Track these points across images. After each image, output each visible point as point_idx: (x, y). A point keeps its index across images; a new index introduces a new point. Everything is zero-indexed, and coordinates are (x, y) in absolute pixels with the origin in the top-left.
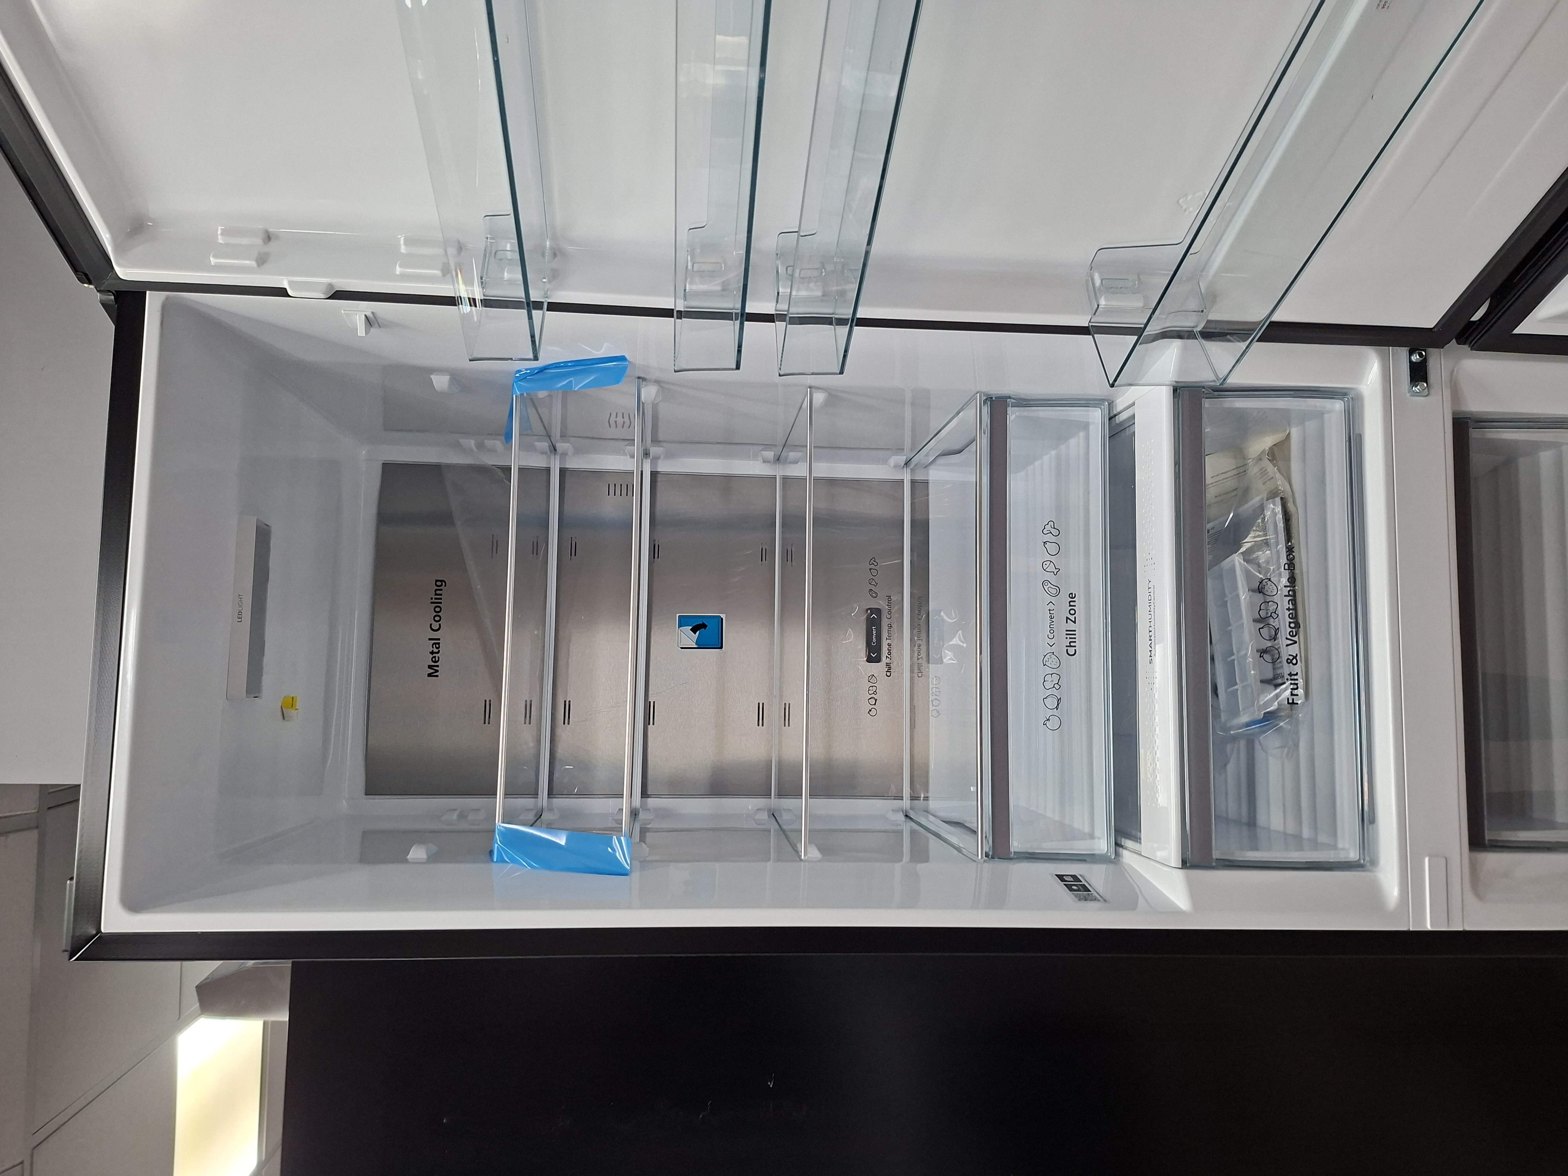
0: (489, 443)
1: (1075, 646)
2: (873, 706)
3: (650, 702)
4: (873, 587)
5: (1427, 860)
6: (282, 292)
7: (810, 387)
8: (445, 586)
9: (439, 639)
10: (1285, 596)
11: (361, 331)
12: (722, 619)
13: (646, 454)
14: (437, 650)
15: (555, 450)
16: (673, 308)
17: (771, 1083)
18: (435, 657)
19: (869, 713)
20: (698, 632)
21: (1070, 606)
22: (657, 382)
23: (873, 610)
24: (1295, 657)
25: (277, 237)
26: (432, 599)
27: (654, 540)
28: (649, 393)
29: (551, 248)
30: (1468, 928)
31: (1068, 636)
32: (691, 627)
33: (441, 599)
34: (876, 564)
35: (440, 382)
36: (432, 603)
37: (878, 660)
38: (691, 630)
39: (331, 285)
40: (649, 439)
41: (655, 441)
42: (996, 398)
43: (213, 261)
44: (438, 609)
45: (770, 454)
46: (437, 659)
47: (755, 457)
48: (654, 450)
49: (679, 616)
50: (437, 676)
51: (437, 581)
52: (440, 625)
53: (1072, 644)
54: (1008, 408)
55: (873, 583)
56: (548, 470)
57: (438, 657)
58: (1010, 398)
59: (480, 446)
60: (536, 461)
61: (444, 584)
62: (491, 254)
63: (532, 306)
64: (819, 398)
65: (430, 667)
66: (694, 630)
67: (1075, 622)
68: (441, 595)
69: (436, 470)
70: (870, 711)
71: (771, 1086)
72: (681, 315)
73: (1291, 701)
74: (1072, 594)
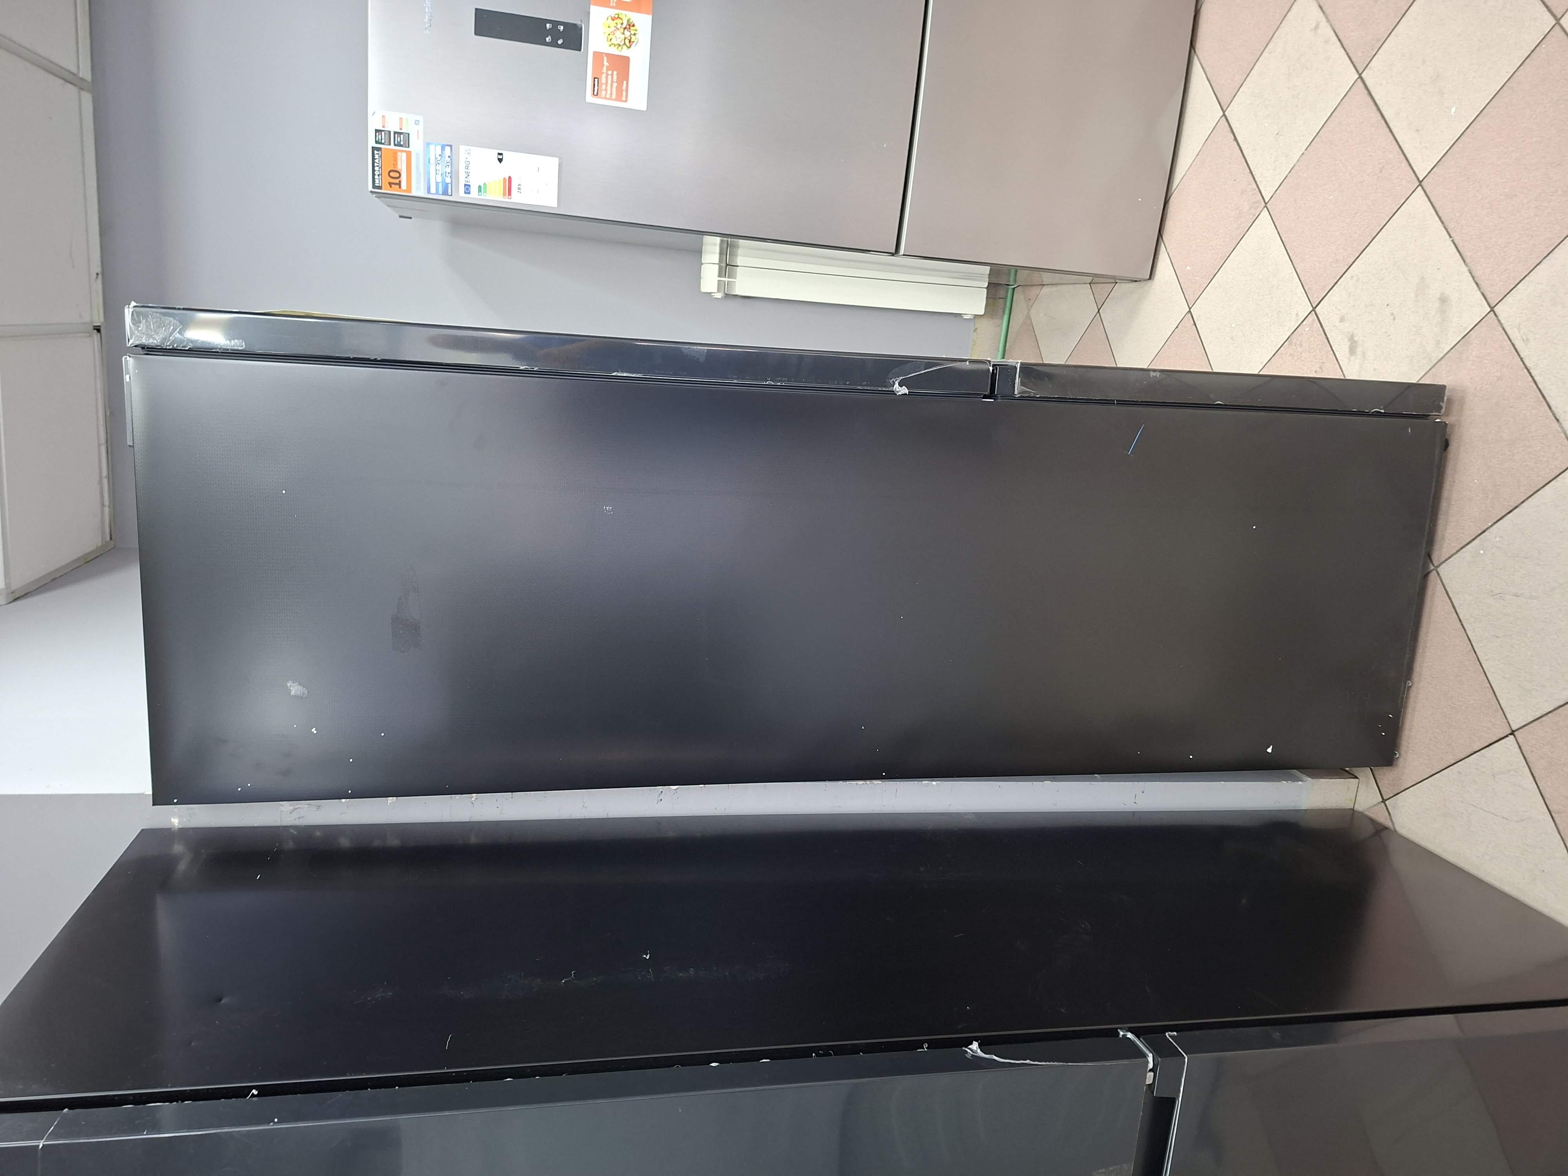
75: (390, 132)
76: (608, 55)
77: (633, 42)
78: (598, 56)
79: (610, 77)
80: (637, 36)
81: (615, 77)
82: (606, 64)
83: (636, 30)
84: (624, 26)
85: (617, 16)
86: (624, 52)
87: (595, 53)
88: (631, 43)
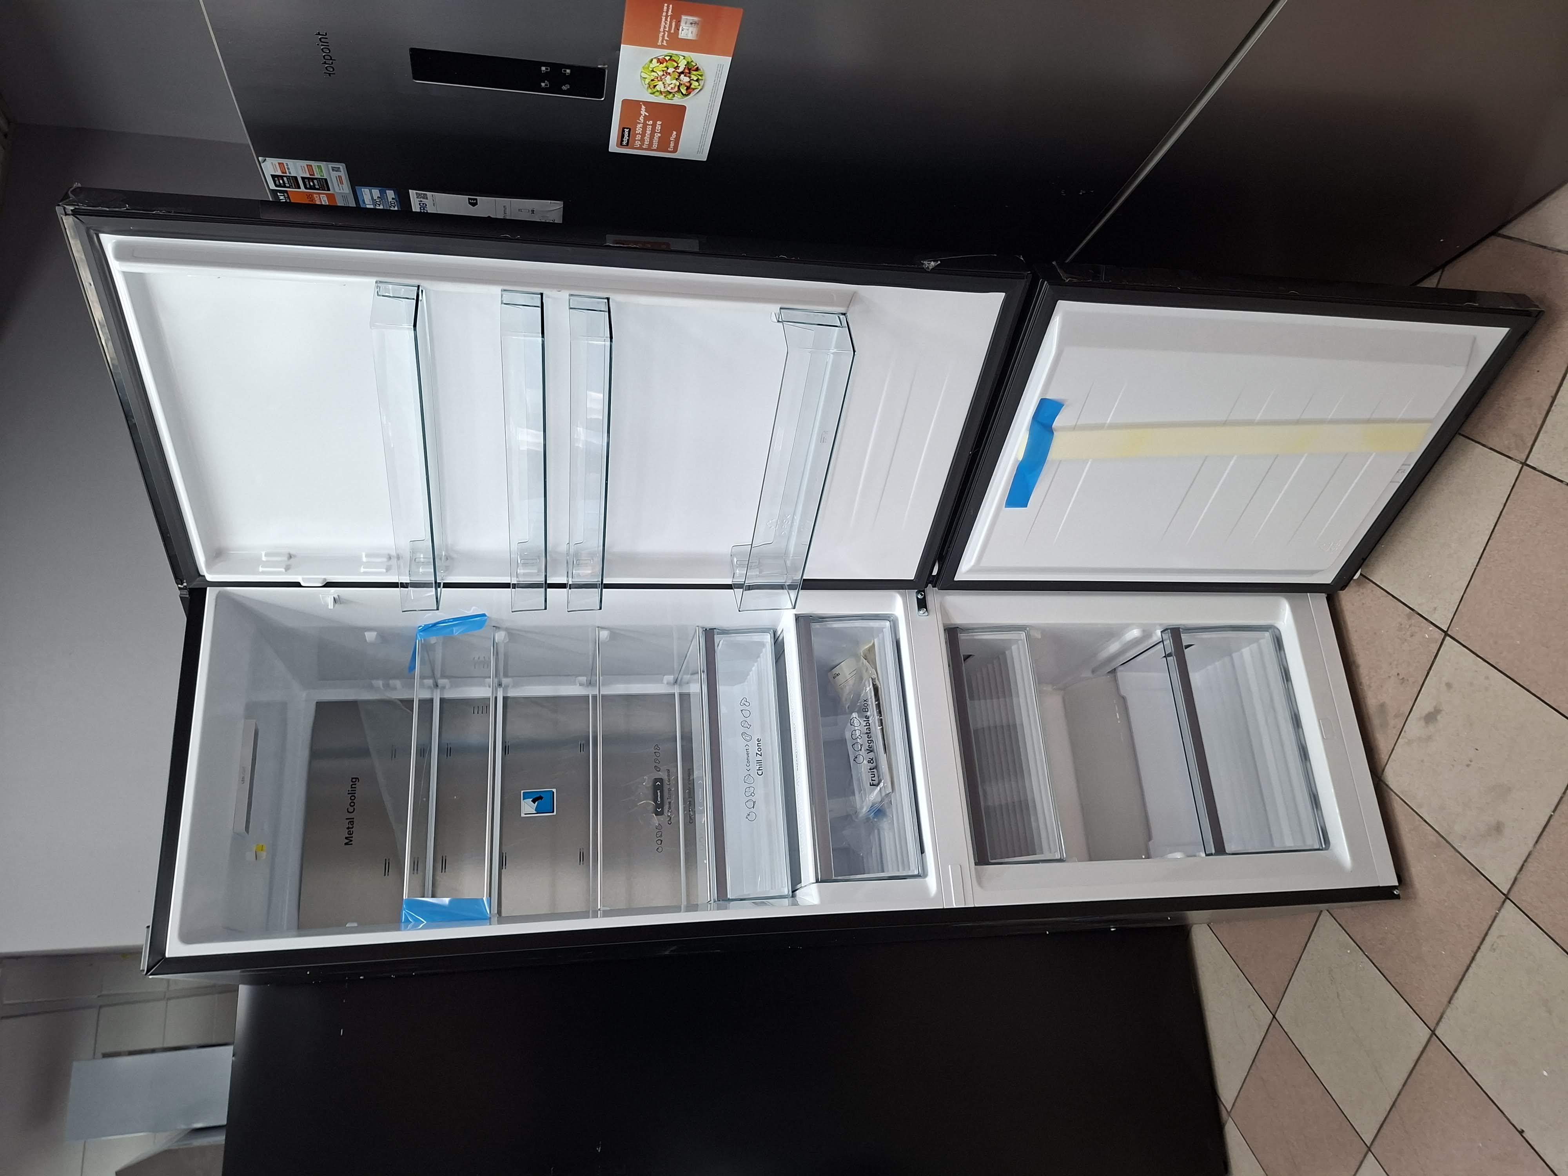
0: (391, 682)
1: (762, 770)
2: (660, 846)
3: (503, 853)
4: (656, 764)
5: (950, 866)
6: (298, 585)
7: (598, 627)
8: (358, 781)
9: (353, 819)
10: (865, 726)
11: (331, 606)
12: (553, 792)
13: (500, 685)
14: (352, 826)
15: (437, 686)
16: (510, 582)
17: (599, 1148)
18: (350, 831)
19: (657, 850)
20: (536, 803)
21: (758, 746)
22: (507, 630)
23: (656, 780)
24: (872, 759)
25: (295, 556)
26: (349, 791)
27: (506, 742)
28: (500, 636)
29: (445, 555)
30: (976, 906)
31: (758, 764)
32: (531, 799)
33: (355, 790)
34: (658, 749)
35: (370, 636)
36: (349, 794)
37: (662, 813)
38: (532, 801)
39: (325, 579)
40: (502, 674)
41: (506, 675)
42: (709, 629)
43: (261, 569)
44: (353, 798)
45: (583, 679)
46: (351, 832)
47: (574, 683)
48: (505, 681)
49: (523, 793)
50: (352, 844)
51: (352, 778)
52: (354, 809)
53: (760, 768)
54: (715, 636)
55: (657, 761)
56: (431, 700)
57: (353, 831)
58: (715, 629)
59: (387, 686)
60: (426, 695)
61: (357, 780)
62: (413, 560)
63: (438, 585)
64: (604, 634)
65: (346, 838)
66: (534, 801)
67: (761, 756)
68: (355, 788)
69: (352, 706)
70: (658, 849)
71: (599, 1151)
72: (514, 586)
73: (872, 784)
74: (758, 739)
75: (296, 178)
76: (645, 103)
77: (694, 89)
78: (631, 106)
79: (649, 128)
80: (701, 83)
81: (658, 127)
82: (643, 112)
83: (701, 76)
84: (680, 70)
85: (667, 58)
86: (677, 100)
87: (625, 102)
88: (689, 90)
